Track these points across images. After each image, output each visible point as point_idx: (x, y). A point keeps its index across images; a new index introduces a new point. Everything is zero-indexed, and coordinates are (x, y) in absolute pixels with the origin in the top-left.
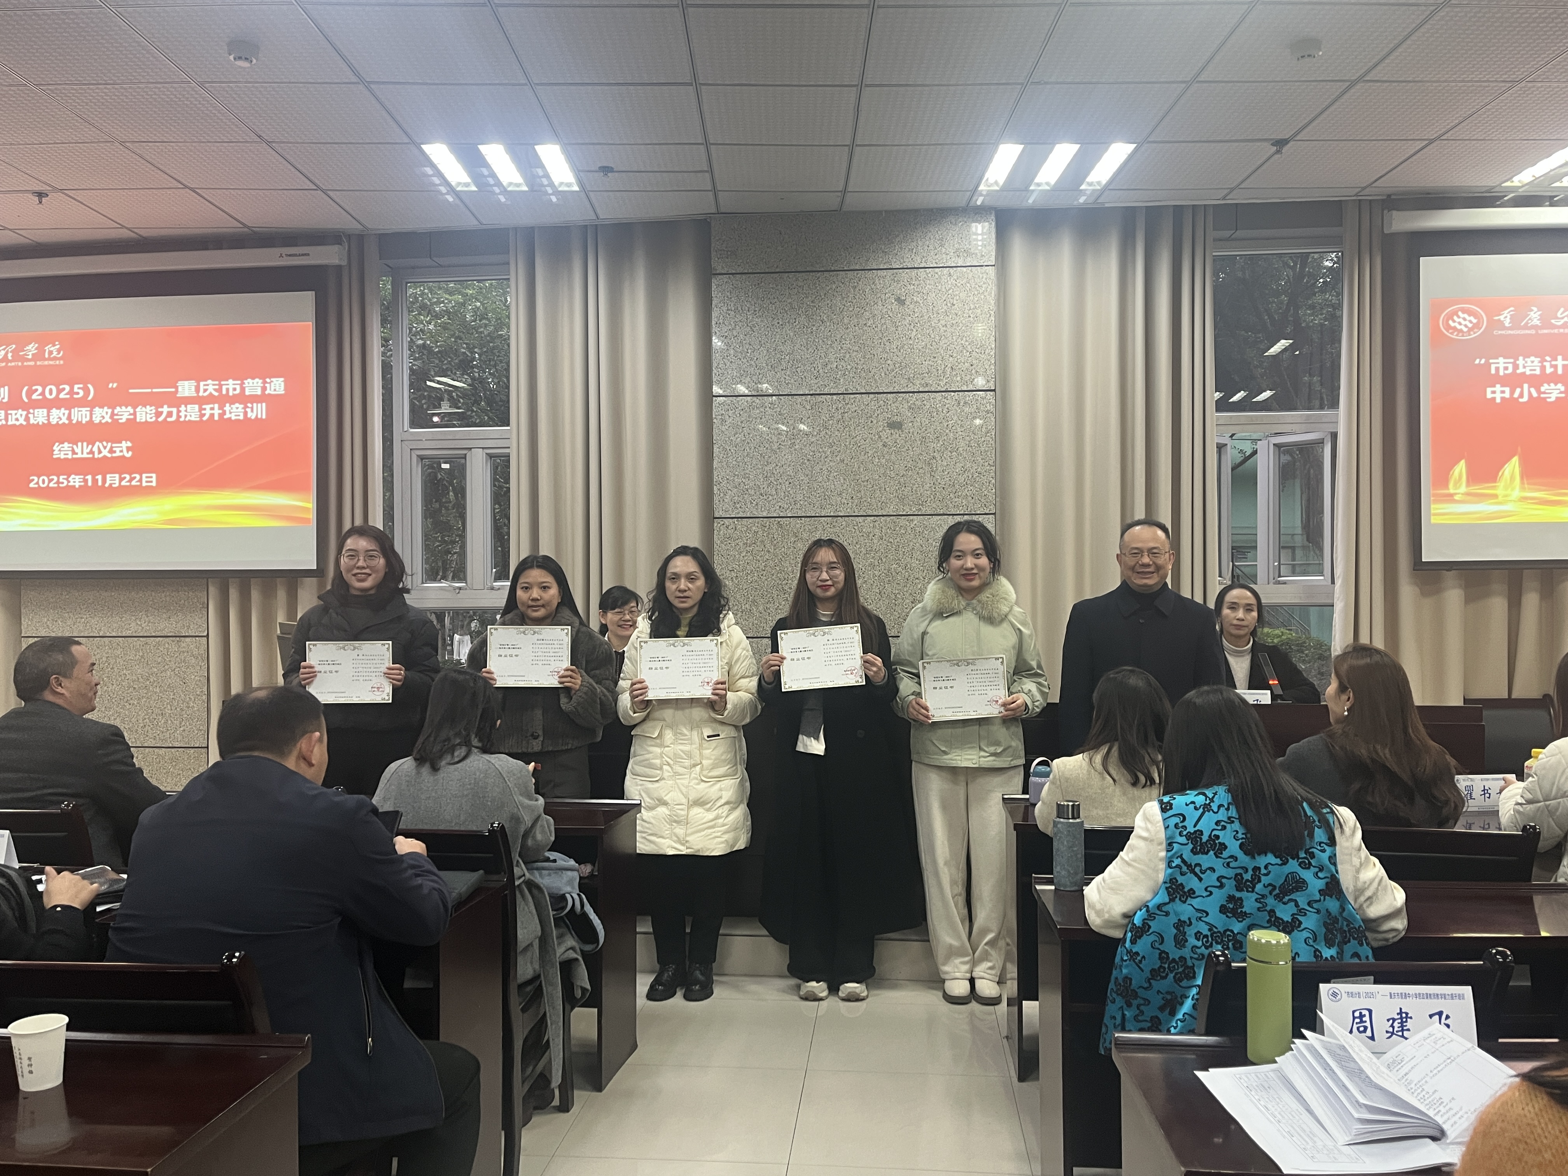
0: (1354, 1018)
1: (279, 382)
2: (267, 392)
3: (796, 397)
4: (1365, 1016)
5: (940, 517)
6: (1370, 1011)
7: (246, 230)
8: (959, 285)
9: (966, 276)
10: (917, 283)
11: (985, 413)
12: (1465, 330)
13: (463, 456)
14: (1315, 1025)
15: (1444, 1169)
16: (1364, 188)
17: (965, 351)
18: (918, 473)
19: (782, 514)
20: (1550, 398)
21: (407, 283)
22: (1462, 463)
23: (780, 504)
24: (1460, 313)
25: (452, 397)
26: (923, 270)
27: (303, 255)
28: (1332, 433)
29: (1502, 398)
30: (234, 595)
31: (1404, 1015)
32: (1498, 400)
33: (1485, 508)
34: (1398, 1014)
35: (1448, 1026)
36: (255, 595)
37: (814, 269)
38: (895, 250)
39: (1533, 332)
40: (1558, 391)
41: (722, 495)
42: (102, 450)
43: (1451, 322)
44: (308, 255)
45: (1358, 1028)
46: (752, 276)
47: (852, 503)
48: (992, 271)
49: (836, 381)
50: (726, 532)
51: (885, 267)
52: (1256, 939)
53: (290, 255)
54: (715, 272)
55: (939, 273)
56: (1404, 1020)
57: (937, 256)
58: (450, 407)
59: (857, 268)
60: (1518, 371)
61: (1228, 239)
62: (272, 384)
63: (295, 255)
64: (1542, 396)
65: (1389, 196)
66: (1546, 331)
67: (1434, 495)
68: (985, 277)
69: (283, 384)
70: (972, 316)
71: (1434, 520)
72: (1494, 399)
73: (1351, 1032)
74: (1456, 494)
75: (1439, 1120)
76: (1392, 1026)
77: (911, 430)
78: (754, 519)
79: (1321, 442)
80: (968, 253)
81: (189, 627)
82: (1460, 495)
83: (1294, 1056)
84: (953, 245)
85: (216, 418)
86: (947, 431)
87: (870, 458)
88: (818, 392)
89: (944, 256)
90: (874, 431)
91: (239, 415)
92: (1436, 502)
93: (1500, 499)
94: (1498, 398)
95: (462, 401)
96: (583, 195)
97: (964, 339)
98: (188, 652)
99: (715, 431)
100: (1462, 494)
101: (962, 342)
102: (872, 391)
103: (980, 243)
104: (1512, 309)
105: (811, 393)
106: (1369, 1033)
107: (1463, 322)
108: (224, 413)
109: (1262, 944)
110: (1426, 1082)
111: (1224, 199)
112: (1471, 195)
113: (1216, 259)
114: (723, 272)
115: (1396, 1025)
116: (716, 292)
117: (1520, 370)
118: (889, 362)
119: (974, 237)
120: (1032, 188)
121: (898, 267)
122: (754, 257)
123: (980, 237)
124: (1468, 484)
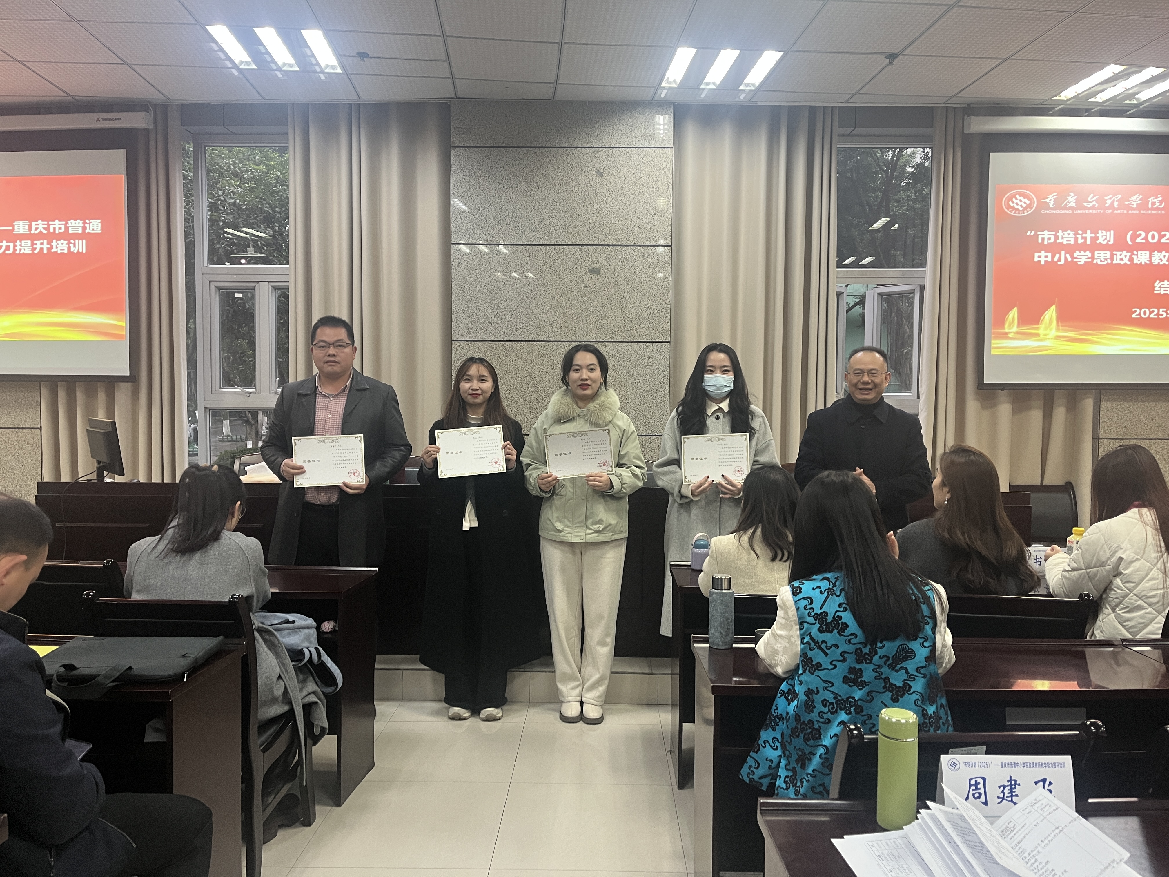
0: (970, 785)
1: (97, 223)
2: (86, 231)
3: (518, 246)
4: (979, 783)
5: (628, 344)
6: (984, 779)
7: (70, 98)
8: (645, 162)
9: (651, 155)
10: (612, 159)
11: (663, 264)
12: (1021, 209)
13: (253, 288)
14: (938, 796)
16: (951, 98)
17: (649, 215)
18: (612, 309)
19: (506, 339)
20: (1080, 262)
21: (206, 146)
22: (1015, 310)
23: (504, 330)
24: (1017, 196)
25: (258, 245)
26: (617, 149)
27: (116, 119)
28: (920, 285)
29: (1046, 262)
30: (62, 395)
31: (1013, 782)
32: (1043, 263)
33: (1030, 343)
34: (1008, 781)
35: (1051, 791)
36: (80, 396)
37: (533, 146)
38: (595, 132)
39: (1070, 212)
40: (1087, 257)
41: (458, 322)
43: (1010, 203)
44: (121, 119)
45: (973, 795)
46: (483, 149)
47: (561, 331)
48: (670, 152)
49: (549, 235)
50: (461, 352)
51: (588, 146)
52: (887, 718)
53: (106, 119)
54: (453, 145)
55: (630, 153)
56: (1013, 786)
57: (628, 139)
58: (255, 252)
59: (566, 145)
60: (1058, 241)
61: (849, 135)
62: (91, 224)
63: (110, 119)
64: (1075, 260)
65: (969, 105)
66: (1079, 211)
67: (994, 333)
68: (665, 156)
69: (100, 225)
70: (654, 186)
71: (994, 352)
72: (1040, 261)
73: (967, 799)
74: (1010, 333)
76: (1003, 792)
77: (607, 275)
78: (484, 342)
79: (913, 292)
80: (652, 138)
81: (25, 421)
82: (1013, 334)
83: (920, 824)
84: (641, 131)
85: (45, 251)
86: (635, 277)
87: (575, 296)
88: (534, 243)
89: (634, 139)
90: (578, 275)
91: (64, 250)
92: (996, 338)
93: (1041, 336)
94: (1043, 261)
95: (265, 248)
96: (345, 76)
97: (649, 205)
98: (25, 441)
99: (453, 272)
100: (1014, 333)
101: (647, 207)
102: (577, 243)
103: (662, 132)
104: (1055, 194)
105: (529, 243)
106: (983, 799)
107: (1019, 203)
108: (52, 247)
109: (892, 723)
110: (1039, 852)
111: (847, 102)
112: (1029, 106)
113: (839, 150)
114: (460, 145)
115: (1006, 791)
116: (454, 161)
117: (1060, 241)
118: (590, 221)
119: (658, 126)
120: (702, 86)
121: (598, 146)
122: (484, 134)
123: (662, 127)
124: (1019, 325)
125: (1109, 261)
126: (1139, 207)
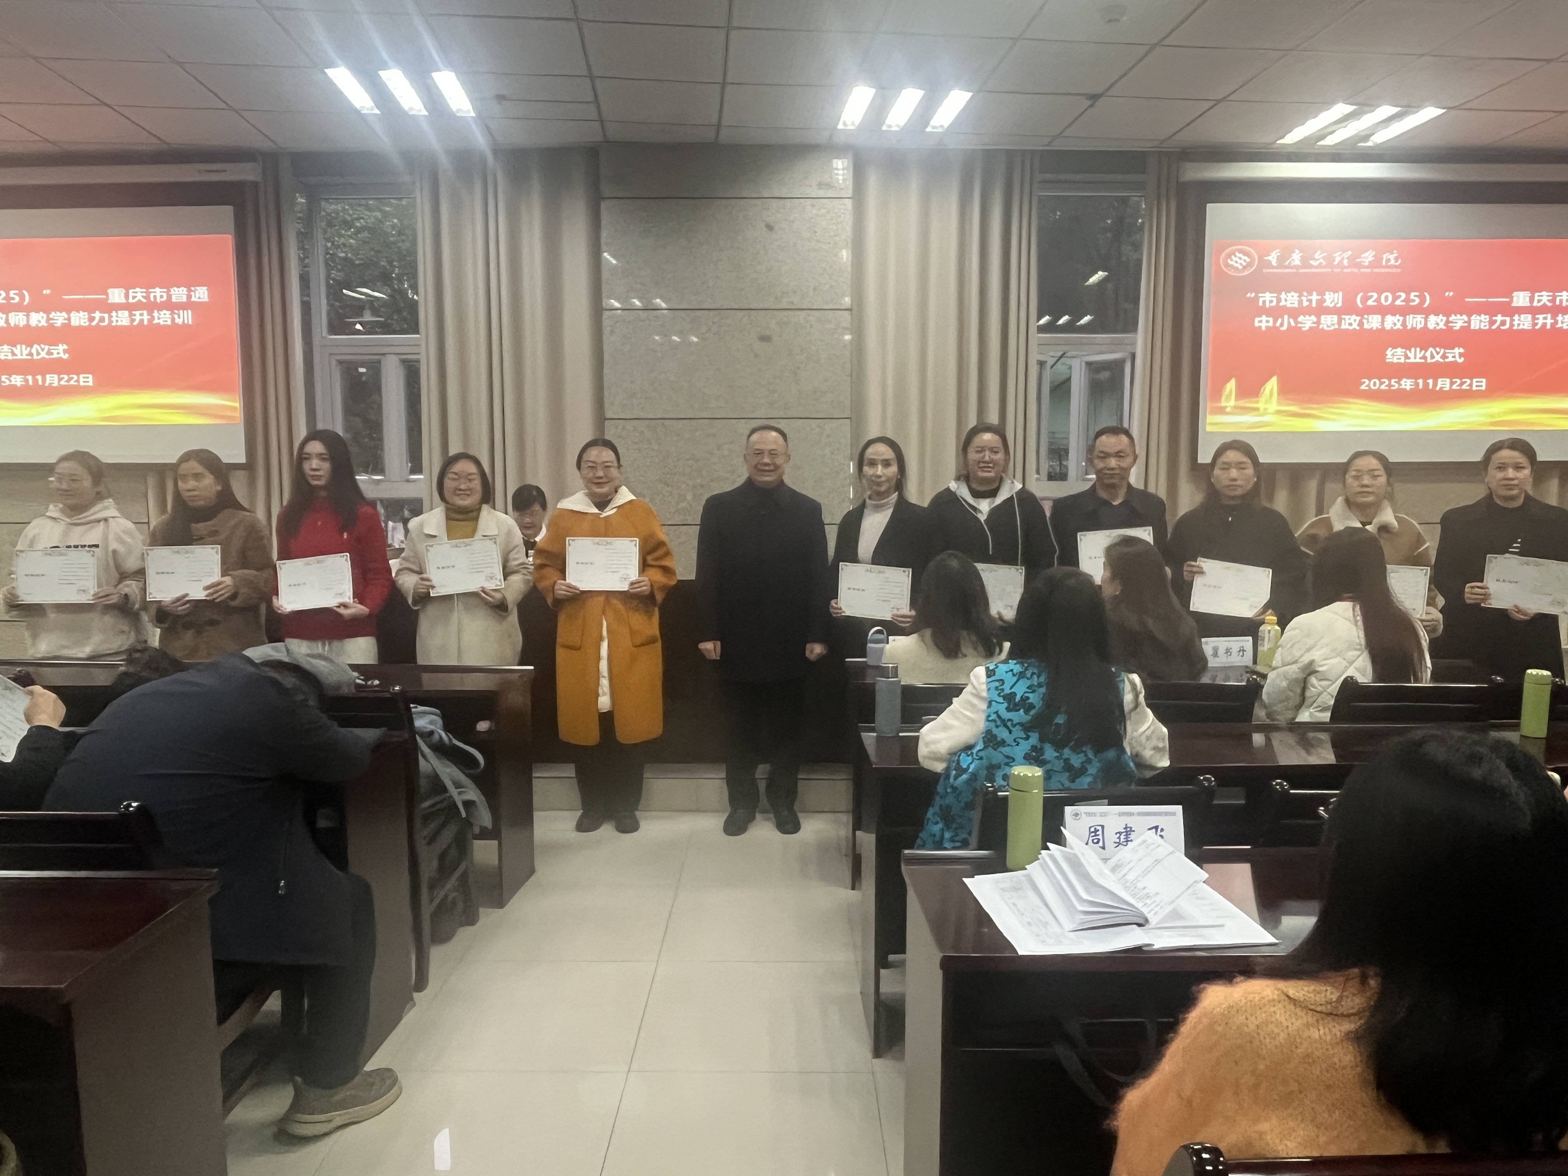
0: (1090, 833)
1: (203, 290)
2: (192, 300)
4: (1098, 830)
5: (806, 421)
6: (1103, 827)
7: (166, 146)
8: (821, 214)
9: (827, 207)
10: (784, 211)
11: (842, 330)
12: (1241, 268)
13: (377, 361)
14: (1060, 840)
15: (1145, 949)
16: (1163, 141)
17: (825, 274)
18: (785, 382)
19: (665, 416)
20: (1305, 327)
21: (325, 199)
22: (1233, 381)
23: (663, 407)
24: (1237, 254)
25: (374, 306)
26: (790, 200)
27: (221, 171)
28: (1132, 353)
29: (1267, 327)
31: (1129, 829)
32: (1264, 329)
33: (1248, 419)
34: (1124, 829)
35: (1162, 836)
37: (693, 196)
38: (764, 180)
39: (1294, 271)
40: (1312, 322)
41: (612, 398)
42: (40, 352)
44: (226, 171)
45: (1093, 840)
46: (637, 201)
47: (728, 407)
48: (849, 203)
49: (713, 297)
50: (615, 431)
51: (756, 196)
53: (207, 171)
54: (603, 196)
55: (804, 204)
56: (1129, 833)
57: (802, 188)
58: (371, 316)
59: (731, 196)
60: (1281, 304)
61: (1052, 181)
62: (197, 292)
63: (212, 171)
64: (1299, 325)
65: (1183, 149)
66: (1304, 270)
67: (1210, 407)
68: (843, 208)
69: (206, 292)
70: (830, 243)
71: (1209, 428)
72: (1260, 327)
73: (1087, 844)
74: (1227, 406)
75: (1145, 911)
76: (1119, 838)
77: (779, 343)
78: (641, 421)
79: (1124, 361)
80: (829, 186)
82: (1230, 408)
83: (1040, 864)
84: (816, 178)
86: (811, 345)
87: (743, 367)
89: (807, 187)
90: (746, 343)
91: (167, 321)
92: (1212, 412)
93: (1261, 411)
94: (1264, 325)
95: (382, 310)
96: (480, 121)
97: (825, 263)
100: (1232, 407)
101: (824, 266)
102: (745, 307)
103: (841, 178)
104: (1278, 250)
105: (691, 308)
106: (1101, 844)
107: (1238, 261)
108: (153, 318)
109: (1021, 777)
110: (1138, 881)
111: (1048, 145)
113: (1040, 199)
114: (611, 196)
115: (1122, 837)
116: (605, 214)
117: (1283, 303)
118: (760, 281)
119: (836, 172)
120: (884, 129)
121: (767, 196)
122: (638, 183)
123: (841, 172)
124: (1237, 399)
125: (1336, 326)
126: (1372, 265)
